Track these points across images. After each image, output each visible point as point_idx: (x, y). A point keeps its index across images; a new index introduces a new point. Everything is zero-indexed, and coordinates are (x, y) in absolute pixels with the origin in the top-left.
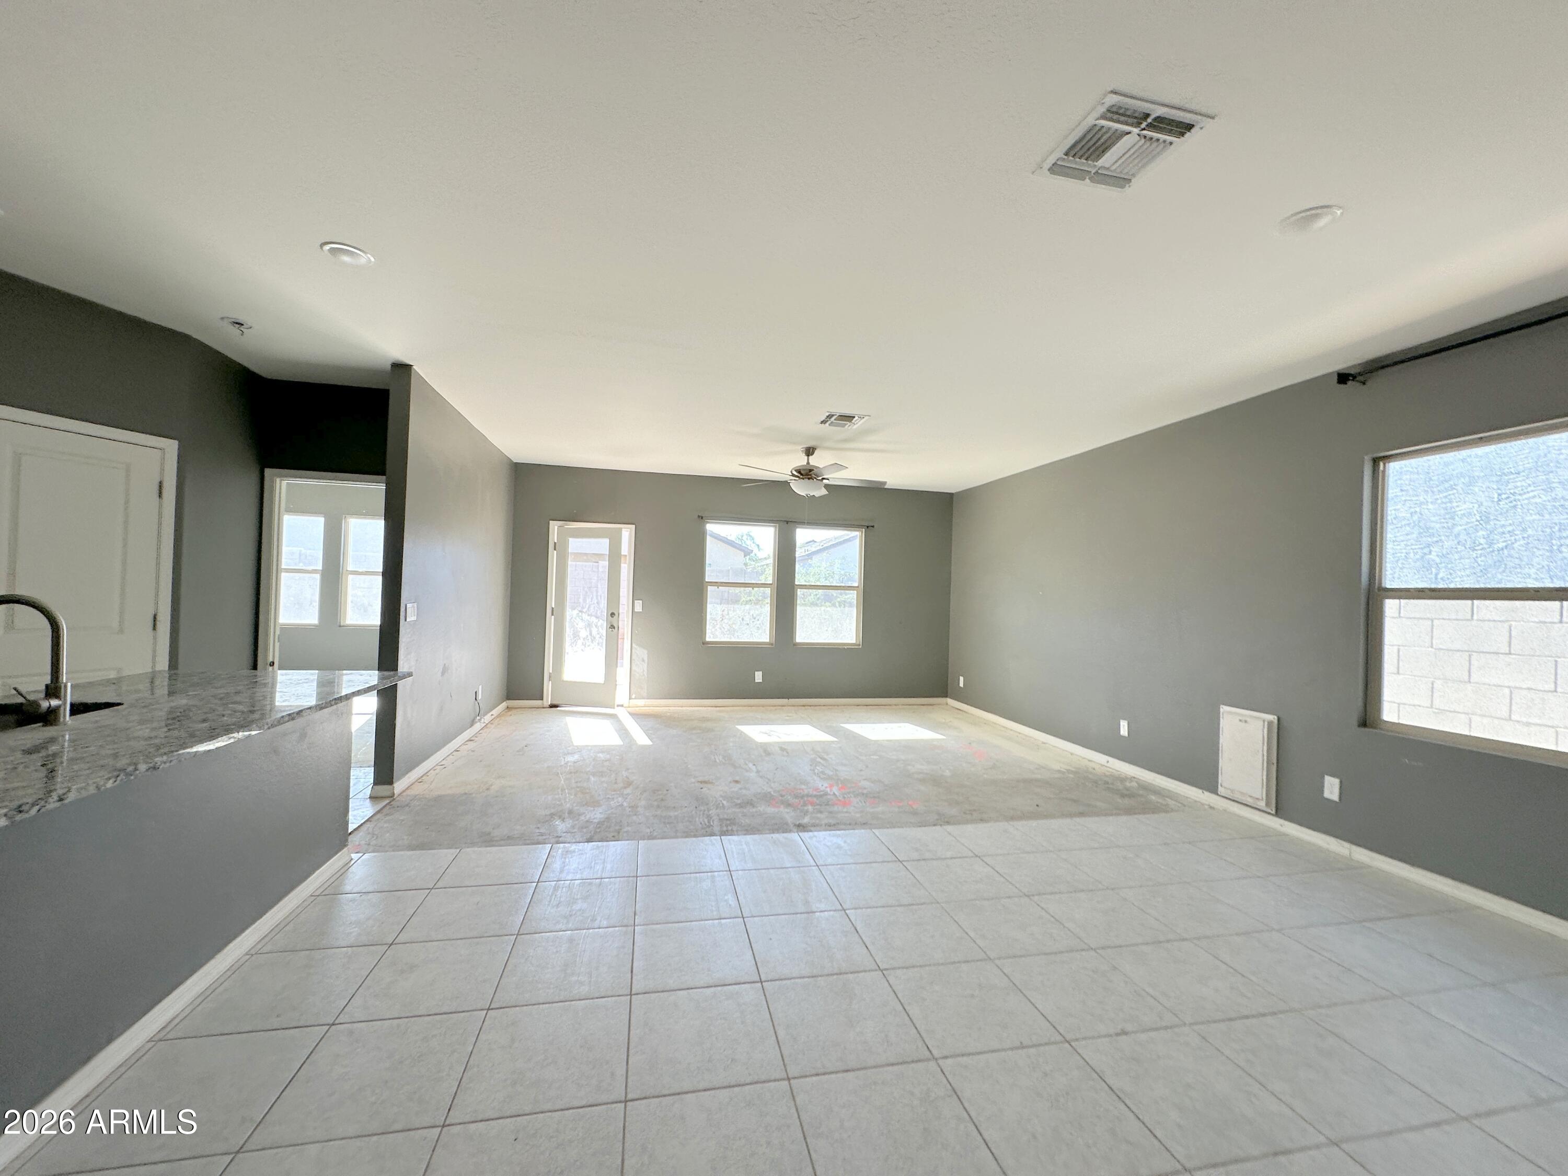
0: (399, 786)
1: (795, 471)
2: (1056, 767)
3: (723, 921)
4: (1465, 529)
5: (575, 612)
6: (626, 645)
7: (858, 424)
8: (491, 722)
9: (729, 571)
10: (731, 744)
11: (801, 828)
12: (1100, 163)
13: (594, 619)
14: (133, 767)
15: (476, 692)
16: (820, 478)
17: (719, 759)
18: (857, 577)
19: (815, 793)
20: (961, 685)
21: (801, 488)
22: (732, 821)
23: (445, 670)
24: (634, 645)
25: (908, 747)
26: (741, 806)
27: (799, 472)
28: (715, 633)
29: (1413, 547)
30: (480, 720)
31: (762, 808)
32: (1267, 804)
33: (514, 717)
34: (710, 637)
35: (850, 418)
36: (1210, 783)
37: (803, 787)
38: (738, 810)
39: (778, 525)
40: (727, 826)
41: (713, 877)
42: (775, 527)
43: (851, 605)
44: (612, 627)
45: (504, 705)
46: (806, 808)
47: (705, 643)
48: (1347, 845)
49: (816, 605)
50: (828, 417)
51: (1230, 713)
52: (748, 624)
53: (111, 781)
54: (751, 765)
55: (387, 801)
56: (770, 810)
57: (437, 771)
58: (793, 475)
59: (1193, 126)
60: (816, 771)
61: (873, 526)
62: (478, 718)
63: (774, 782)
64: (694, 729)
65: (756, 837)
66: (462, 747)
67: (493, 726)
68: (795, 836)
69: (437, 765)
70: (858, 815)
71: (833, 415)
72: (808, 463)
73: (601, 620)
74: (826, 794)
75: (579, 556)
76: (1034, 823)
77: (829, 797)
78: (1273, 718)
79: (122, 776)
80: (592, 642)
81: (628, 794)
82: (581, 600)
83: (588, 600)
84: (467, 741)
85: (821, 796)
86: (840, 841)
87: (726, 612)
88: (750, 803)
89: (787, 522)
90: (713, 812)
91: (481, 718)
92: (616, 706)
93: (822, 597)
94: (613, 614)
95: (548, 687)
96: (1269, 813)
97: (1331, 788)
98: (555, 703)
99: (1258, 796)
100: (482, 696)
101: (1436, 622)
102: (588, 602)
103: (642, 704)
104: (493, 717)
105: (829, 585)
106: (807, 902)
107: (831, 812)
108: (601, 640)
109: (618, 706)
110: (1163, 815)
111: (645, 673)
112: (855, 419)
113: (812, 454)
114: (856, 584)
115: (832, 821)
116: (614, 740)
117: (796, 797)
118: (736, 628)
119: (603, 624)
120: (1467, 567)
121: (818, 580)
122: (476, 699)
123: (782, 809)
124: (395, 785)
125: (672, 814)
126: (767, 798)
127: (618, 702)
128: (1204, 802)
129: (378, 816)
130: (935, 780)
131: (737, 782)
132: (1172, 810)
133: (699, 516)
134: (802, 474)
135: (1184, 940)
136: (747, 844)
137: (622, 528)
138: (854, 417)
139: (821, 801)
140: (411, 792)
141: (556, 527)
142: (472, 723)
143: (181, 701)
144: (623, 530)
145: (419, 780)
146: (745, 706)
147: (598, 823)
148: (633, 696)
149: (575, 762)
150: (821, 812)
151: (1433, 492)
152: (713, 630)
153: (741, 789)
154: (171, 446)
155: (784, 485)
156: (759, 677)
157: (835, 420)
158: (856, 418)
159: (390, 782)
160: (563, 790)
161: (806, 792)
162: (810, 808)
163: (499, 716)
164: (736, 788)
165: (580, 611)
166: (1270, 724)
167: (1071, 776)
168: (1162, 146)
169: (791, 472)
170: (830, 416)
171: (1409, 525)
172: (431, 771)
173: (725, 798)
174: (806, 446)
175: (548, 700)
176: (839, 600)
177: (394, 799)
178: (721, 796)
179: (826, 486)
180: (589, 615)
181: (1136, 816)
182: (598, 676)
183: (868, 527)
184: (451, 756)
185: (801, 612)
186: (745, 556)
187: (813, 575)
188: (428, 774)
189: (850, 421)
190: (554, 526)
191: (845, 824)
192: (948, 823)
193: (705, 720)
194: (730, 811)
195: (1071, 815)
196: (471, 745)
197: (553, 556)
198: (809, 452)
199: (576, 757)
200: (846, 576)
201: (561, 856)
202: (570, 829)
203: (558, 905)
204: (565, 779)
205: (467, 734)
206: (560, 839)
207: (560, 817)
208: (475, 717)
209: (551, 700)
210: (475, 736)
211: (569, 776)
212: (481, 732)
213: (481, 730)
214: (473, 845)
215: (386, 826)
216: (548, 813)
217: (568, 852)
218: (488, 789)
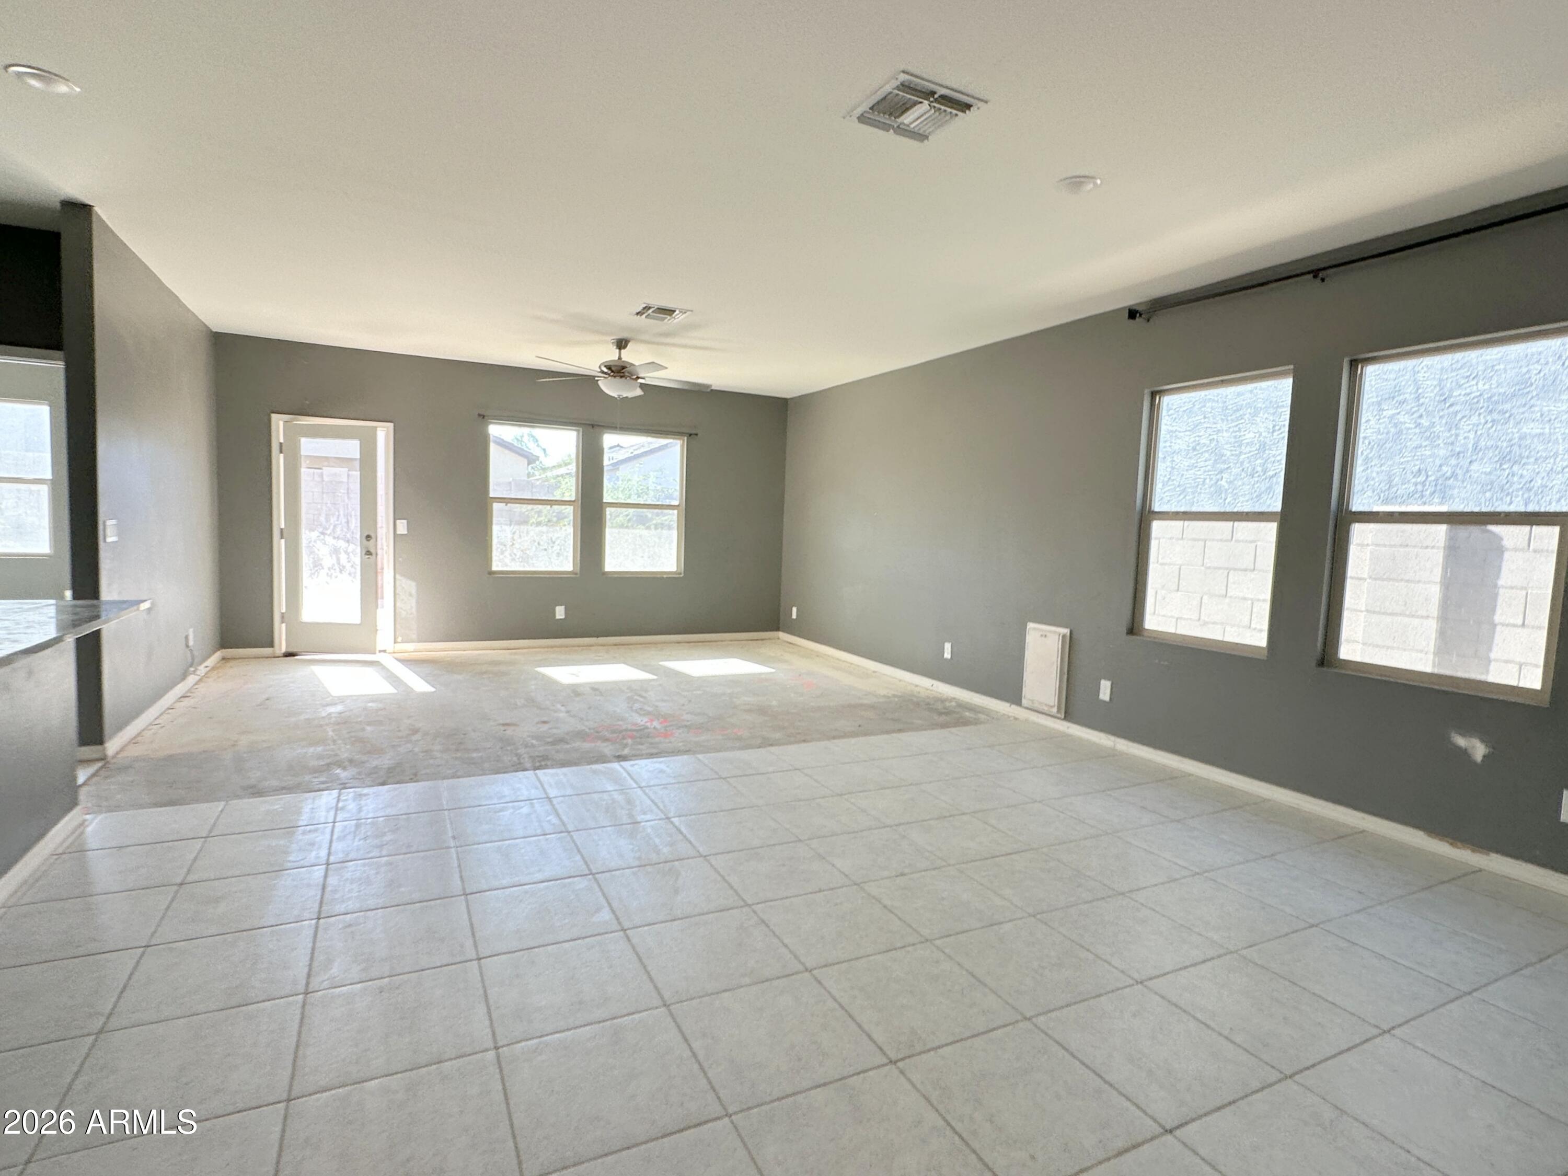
0: (112, 746)
1: (605, 366)
2: (883, 692)
3: (548, 836)
4: (1248, 457)
5: (314, 535)
6: (387, 577)
7: (679, 318)
8: (206, 675)
9: (510, 483)
10: (533, 687)
11: (621, 758)
12: (900, 120)
13: (342, 544)
15: (186, 637)
16: (635, 377)
17: (520, 702)
18: (677, 494)
19: (634, 728)
20: (794, 616)
21: (611, 388)
22: (545, 758)
24: (398, 576)
25: (733, 681)
26: (553, 743)
27: (609, 368)
28: (501, 562)
29: (1210, 473)
30: (194, 671)
31: (577, 744)
32: (1059, 711)
33: (233, 670)
34: (497, 566)
35: (670, 312)
36: (1015, 698)
37: (620, 723)
38: (550, 748)
39: (581, 429)
40: (539, 762)
41: (532, 804)
42: (578, 431)
43: (670, 528)
44: (369, 553)
45: (218, 655)
46: (625, 741)
47: (491, 573)
48: (1113, 738)
49: (627, 527)
50: (644, 308)
51: (1034, 629)
52: (545, 550)
54: (559, 706)
55: (100, 764)
56: (587, 746)
57: (153, 731)
58: (603, 372)
59: (972, 106)
60: (634, 708)
61: (697, 435)
62: (192, 669)
63: (587, 720)
64: (485, 673)
65: (574, 768)
66: (175, 704)
67: (209, 681)
68: (616, 766)
69: (150, 724)
70: (681, 744)
71: (650, 308)
72: (620, 358)
73: (351, 545)
74: (647, 728)
75: (319, 462)
76: (853, 741)
77: (649, 730)
78: (1066, 631)
80: (341, 571)
81: (418, 741)
82: (322, 519)
83: (333, 520)
84: (181, 697)
85: (641, 730)
86: (663, 766)
87: (516, 537)
88: (562, 740)
89: (593, 426)
90: (522, 751)
91: (196, 670)
92: (377, 652)
93: (635, 519)
94: (368, 537)
95: (281, 633)
96: (1058, 718)
97: (1105, 691)
98: (292, 650)
99: (1052, 704)
100: (193, 642)
101: (1208, 543)
102: (332, 521)
103: (410, 648)
104: (207, 669)
105: (642, 503)
106: (631, 816)
107: (652, 744)
108: (353, 570)
109: (380, 651)
110: (972, 727)
111: (414, 610)
112: (675, 313)
113: (625, 347)
114: (676, 503)
115: (654, 751)
116: (385, 688)
117: (613, 732)
118: (531, 554)
119: (356, 551)
120: (1247, 493)
121: (629, 497)
122: (187, 645)
123: (599, 743)
124: (107, 746)
125: (475, 755)
126: (582, 735)
127: (379, 648)
128: (1010, 714)
130: (762, 710)
131: (544, 722)
132: (981, 723)
133: (479, 415)
134: (612, 372)
135: (963, 814)
136: (565, 775)
137: (376, 427)
138: (675, 311)
139: (641, 735)
140: (128, 754)
141: (281, 423)
142: (184, 676)
144: (378, 429)
145: (134, 741)
146: (544, 648)
147: (389, 769)
148: (399, 639)
149: (340, 713)
150: (642, 744)
151: (1227, 420)
152: (502, 557)
153: (550, 729)
155: (589, 381)
156: (560, 612)
157: (653, 312)
158: (677, 312)
159: (99, 741)
160: (334, 741)
161: (624, 727)
162: (630, 741)
163: (213, 669)
164: (545, 728)
165: (323, 533)
166: (1064, 636)
167: (896, 699)
168: (948, 117)
169: (600, 367)
170: (647, 308)
171: (1207, 451)
173: (533, 737)
174: (618, 337)
175: (282, 646)
176: (654, 522)
177: (109, 762)
178: (529, 736)
179: (642, 386)
180: (334, 538)
181: (949, 729)
182: (351, 613)
183: (690, 435)
184: (165, 714)
185: (611, 535)
186: (528, 464)
187: (622, 491)
189: (671, 315)
190: (279, 423)
191: (667, 752)
192: (772, 745)
193: (498, 663)
194: (541, 748)
195: (888, 732)
196: (186, 702)
197: (279, 462)
198: (621, 344)
199: (339, 708)
200: (663, 492)
201: (354, 799)
202: (357, 777)
203: (365, 839)
204: (333, 731)
205: (180, 689)
206: (348, 785)
207: (339, 766)
208: (188, 668)
209: (287, 647)
210: (189, 691)
211: (336, 727)
212: (196, 686)
213: (196, 684)
214: (238, 797)
215: (112, 787)
216: (323, 763)
217: (361, 795)
218: (233, 745)
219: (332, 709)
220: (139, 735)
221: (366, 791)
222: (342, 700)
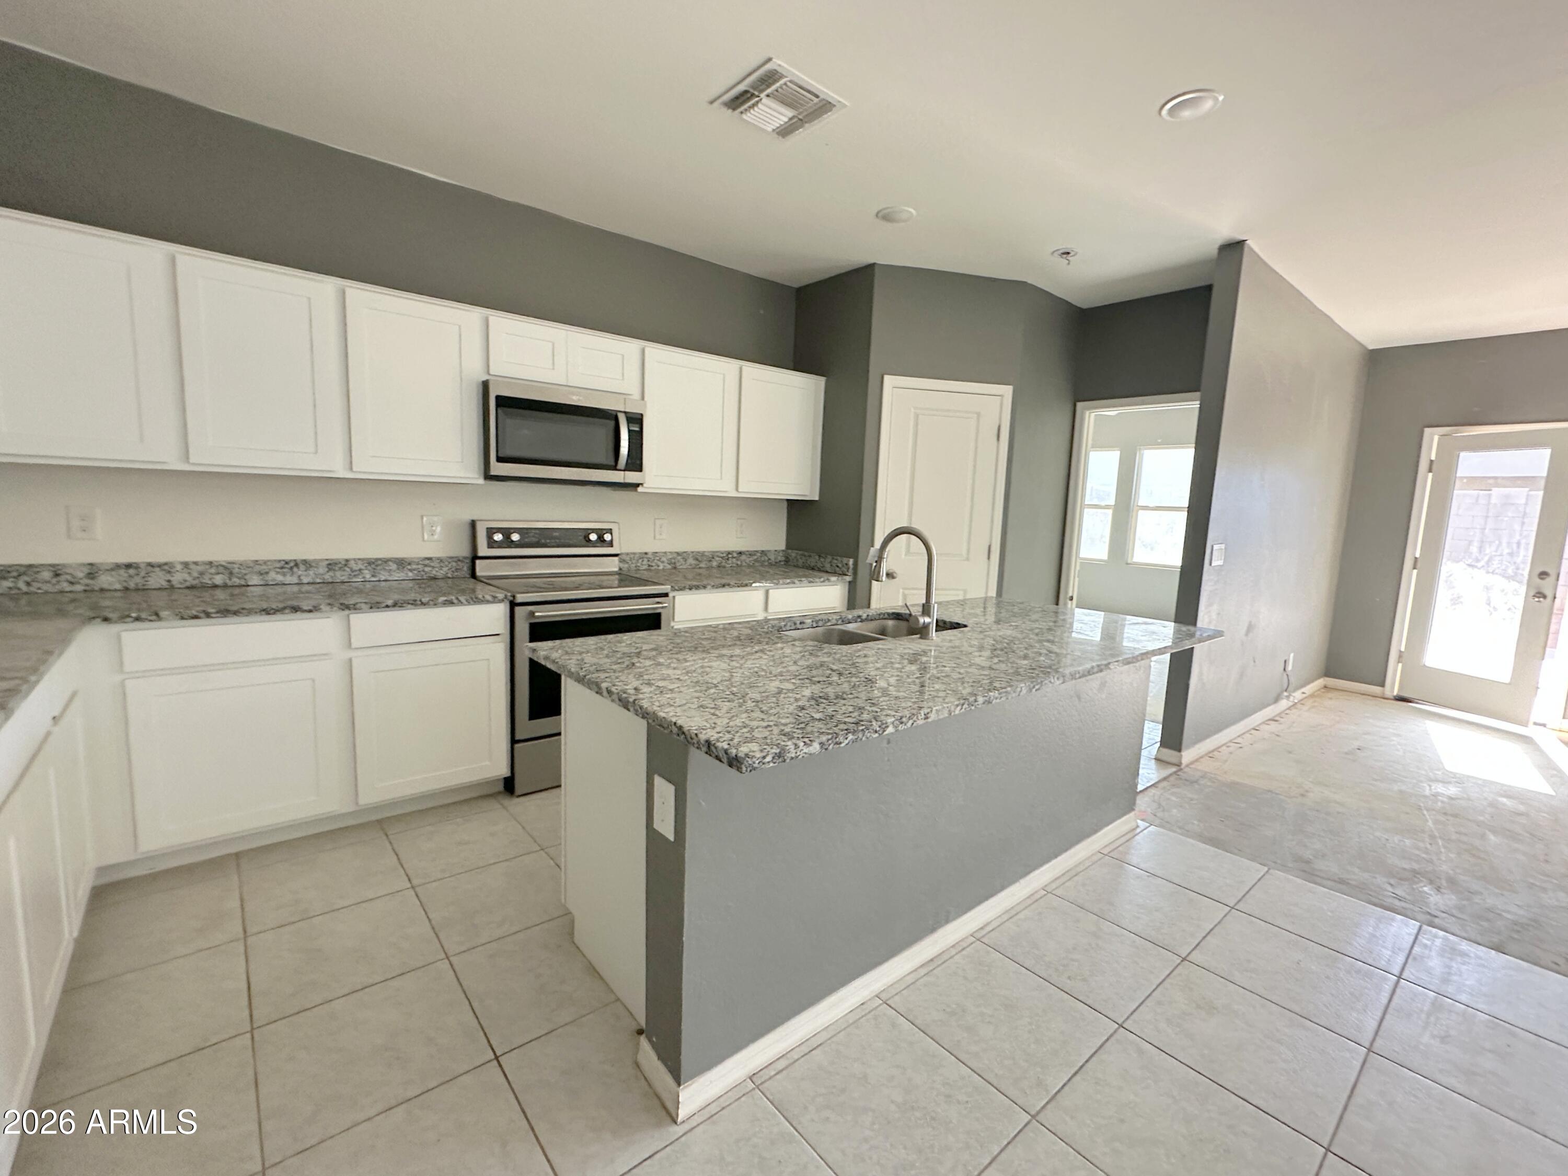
0: (1188, 755)
5: (1459, 567)
8: (1302, 702)
14: (974, 698)
15: (1285, 661)
23: (1250, 628)
30: (1288, 697)
33: (1333, 701)
44: (1540, 595)
45: (1321, 682)
53: (959, 708)
55: (1174, 769)
57: (1231, 749)
62: (1286, 694)
66: (1261, 726)
67: (1305, 708)
69: (1231, 741)
73: (1513, 582)
79: (966, 706)
82: (1475, 549)
83: (1489, 550)
84: (1269, 720)
91: (1290, 695)
92: (1531, 723)
94: (1543, 576)
95: (1395, 670)
98: (1406, 694)
100: (1293, 667)
102: (1488, 552)
104: (1304, 695)
108: (1510, 614)
109: (1536, 724)
116: (1534, 784)
119: (1519, 591)
122: (1285, 670)
124: (1184, 753)
127: (1536, 717)
129: (1165, 784)
140: (1201, 766)
141: (1436, 438)
142: (1277, 700)
143: (1007, 631)
145: (1210, 755)
149: (1452, 798)
154: (1007, 391)
159: (1178, 747)
160: (1432, 837)
163: (1312, 696)
165: (1472, 566)
172: (1224, 748)
175: (1393, 689)
177: (1181, 769)
180: (1488, 572)
182: (1498, 671)
184: (1248, 735)
188: (1220, 750)
190: (1432, 438)
196: (1273, 726)
197: (1426, 483)
199: (1452, 790)
201: (1442, 953)
202: (1454, 912)
203: (1444, 1039)
204: (1436, 822)
205: (1270, 711)
206: (1436, 921)
207: (1431, 882)
208: (1282, 692)
209: (1399, 690)
210: (1279, 715)
211: (1442, 818)
212: (1288, 712)
213: (1289, 708)
214: (1284, 868)
215: (1174, 798)
216: (1407, 866)
217: (1454, 951)
218: (1303, 795)
219: (1440, 788)
220: (1217, 749)
221: (1465, 946)
222: (1459, 780)
